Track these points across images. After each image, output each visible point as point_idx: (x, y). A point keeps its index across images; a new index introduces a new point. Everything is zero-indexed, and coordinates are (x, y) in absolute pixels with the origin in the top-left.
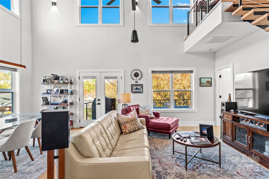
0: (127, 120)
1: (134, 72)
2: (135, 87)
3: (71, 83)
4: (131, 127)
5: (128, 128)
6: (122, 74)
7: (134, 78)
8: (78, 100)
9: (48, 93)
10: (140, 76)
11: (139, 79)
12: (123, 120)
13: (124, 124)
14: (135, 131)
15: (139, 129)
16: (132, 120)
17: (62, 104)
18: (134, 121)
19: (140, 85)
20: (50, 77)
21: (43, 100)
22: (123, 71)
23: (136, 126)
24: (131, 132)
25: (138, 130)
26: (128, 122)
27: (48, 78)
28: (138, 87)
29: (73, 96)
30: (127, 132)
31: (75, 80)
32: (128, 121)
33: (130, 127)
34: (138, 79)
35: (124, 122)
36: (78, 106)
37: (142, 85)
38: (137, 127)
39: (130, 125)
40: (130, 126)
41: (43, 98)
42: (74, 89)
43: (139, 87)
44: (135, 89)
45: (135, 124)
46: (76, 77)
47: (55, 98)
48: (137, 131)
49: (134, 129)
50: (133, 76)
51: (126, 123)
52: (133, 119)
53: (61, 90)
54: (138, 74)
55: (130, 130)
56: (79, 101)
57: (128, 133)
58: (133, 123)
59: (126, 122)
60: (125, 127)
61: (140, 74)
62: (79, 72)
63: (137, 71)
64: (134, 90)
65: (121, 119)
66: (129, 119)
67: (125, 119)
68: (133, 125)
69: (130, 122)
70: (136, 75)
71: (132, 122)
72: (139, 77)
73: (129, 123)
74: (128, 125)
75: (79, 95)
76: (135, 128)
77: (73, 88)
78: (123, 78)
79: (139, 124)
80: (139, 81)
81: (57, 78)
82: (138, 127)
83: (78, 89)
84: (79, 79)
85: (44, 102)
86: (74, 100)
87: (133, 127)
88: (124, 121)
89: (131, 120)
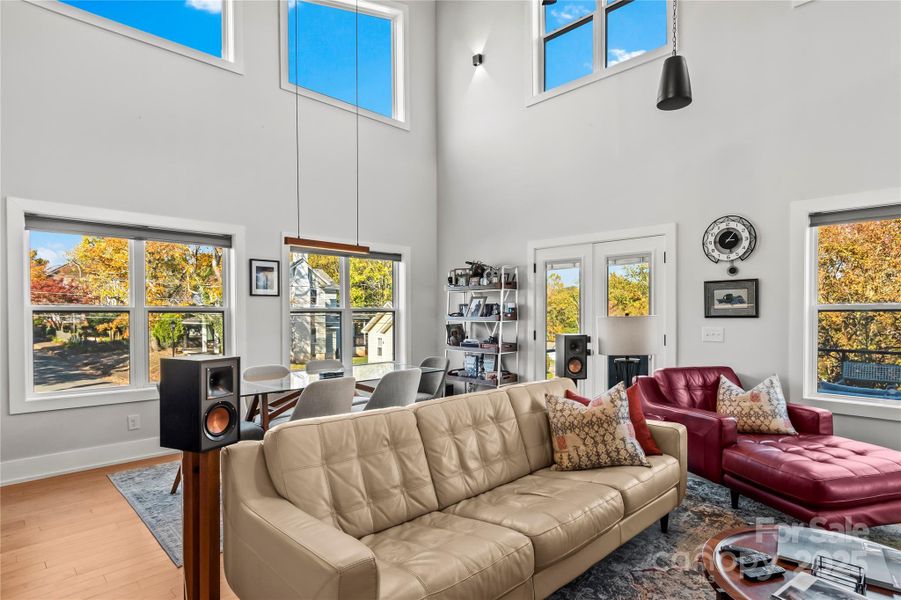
0: (571, 419)
1: (716, 231)
2: (720, 294)
3: (512, 284)
4: (582, 448)
5: (571, 449)
6: (667, 244)
7: (716, 254)
8: (530, 337)
9: (461, 314)
10: (745, 244)
11: (742, 258)
12: (559, 414)
13: (560, 432)
14: (597, 466)
15: (616, 464)
16: (591, 424)
17: (485, 346)
18: (596, 427)
19: (743, 284)
20: (465, 269)
21: (449, 332)
22: (669, 229)
23: (601, 448)
24: (578, 468)
25: (613, 465)
26: (572, 427)
27: (459, 272)
28: (735, 293)
29: (517, 323)
30: (566, 462)
31: (523, 276)
32: (576, 423)
33: (576, 448)
34: (733, 256)
35: (559, 425)
36: (530, 354)
37: (756, 281)
38: (608, 454)
39: (576, 438)
40: (579, 443)
41: (448, 326)
42: (523, 302)
43: (743, 293)
44: (721, 301)
45: (599, 439)
46: (526, 267)
47: (480, 328)
48: (608, 469)
49: (594, 458)
50: (711, 247)
51: (564, 429)
52: (594, 419)
53: (487, 305)
54: (735, 236)
55: (576, 459)
56: (535, 338)
57: (567, 469)
58: (593, 434)
59: (567, 424)
60: (563, 445)
61: (745, 234)
62: (536, 249)
63: (733, 225)
64: (718, 306)
65: (555, 410)
66: (580, 418)
67: (566, 413)
68: (589, 441)
69: (582, 426)
70: (728, 240)
71: (586, 429)
72: (740, 250)
73: (577, 431)
74: (571, 438)
75: (533, 320)
76: (598, 455)
77: (518, 299)
78: (671, 257)
79: (618, 441)
80: (738, 264)
81: (478, 271)
82: (614, 454)
83: (530, 303)
84: (535, 271)
85: (452, 338)
86: (521, 337)
87: (591, 449)
88: (562, 419)
89: (585, 421)
